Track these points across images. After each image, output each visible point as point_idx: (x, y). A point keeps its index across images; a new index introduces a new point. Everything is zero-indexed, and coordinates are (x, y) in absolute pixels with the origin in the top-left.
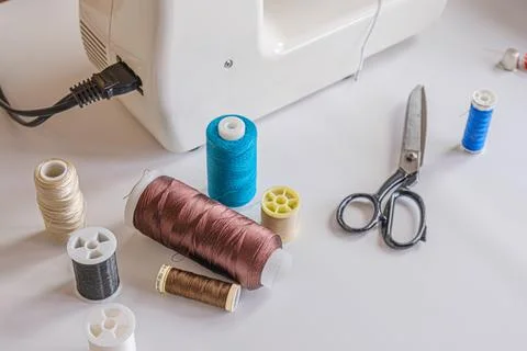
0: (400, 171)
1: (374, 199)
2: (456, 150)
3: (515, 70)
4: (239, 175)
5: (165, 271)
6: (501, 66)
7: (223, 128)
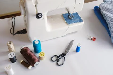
0: (64, 53)
1: (58, 56)
2: (75, 51)
3: (91, 40)
4: (38, 49)
5: (22, 61)
6: (89, 39)
7: (35, 42)
